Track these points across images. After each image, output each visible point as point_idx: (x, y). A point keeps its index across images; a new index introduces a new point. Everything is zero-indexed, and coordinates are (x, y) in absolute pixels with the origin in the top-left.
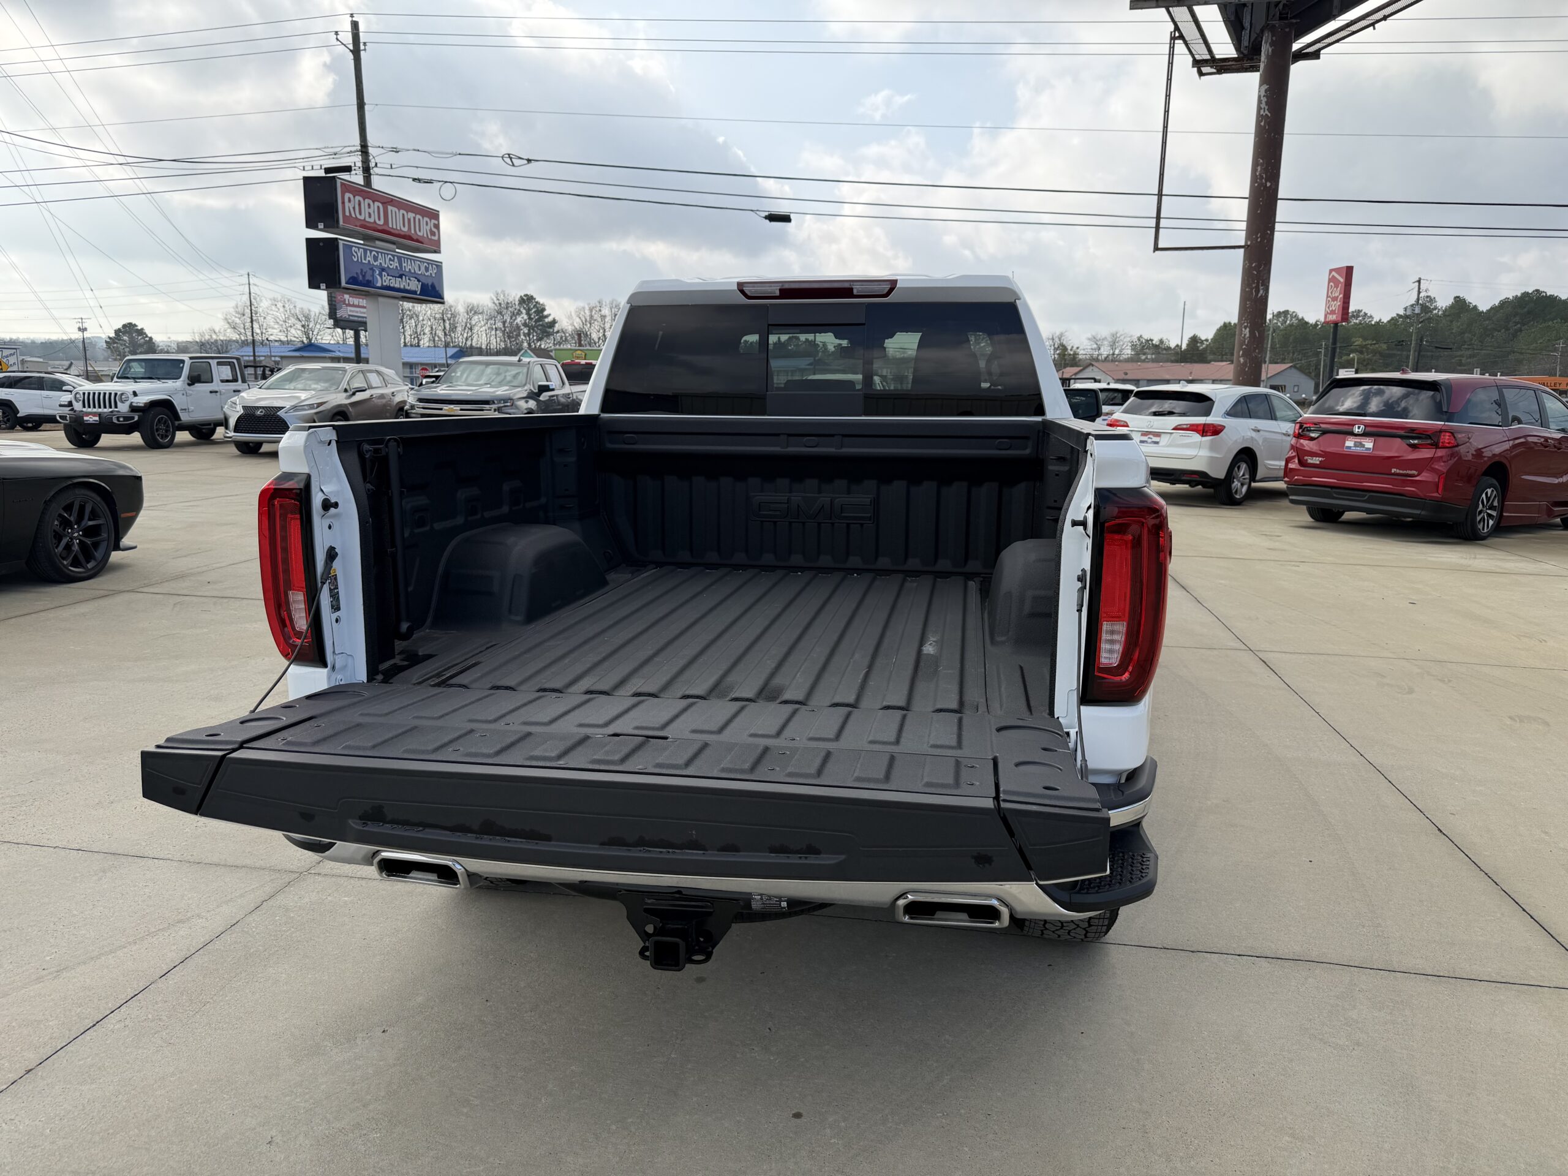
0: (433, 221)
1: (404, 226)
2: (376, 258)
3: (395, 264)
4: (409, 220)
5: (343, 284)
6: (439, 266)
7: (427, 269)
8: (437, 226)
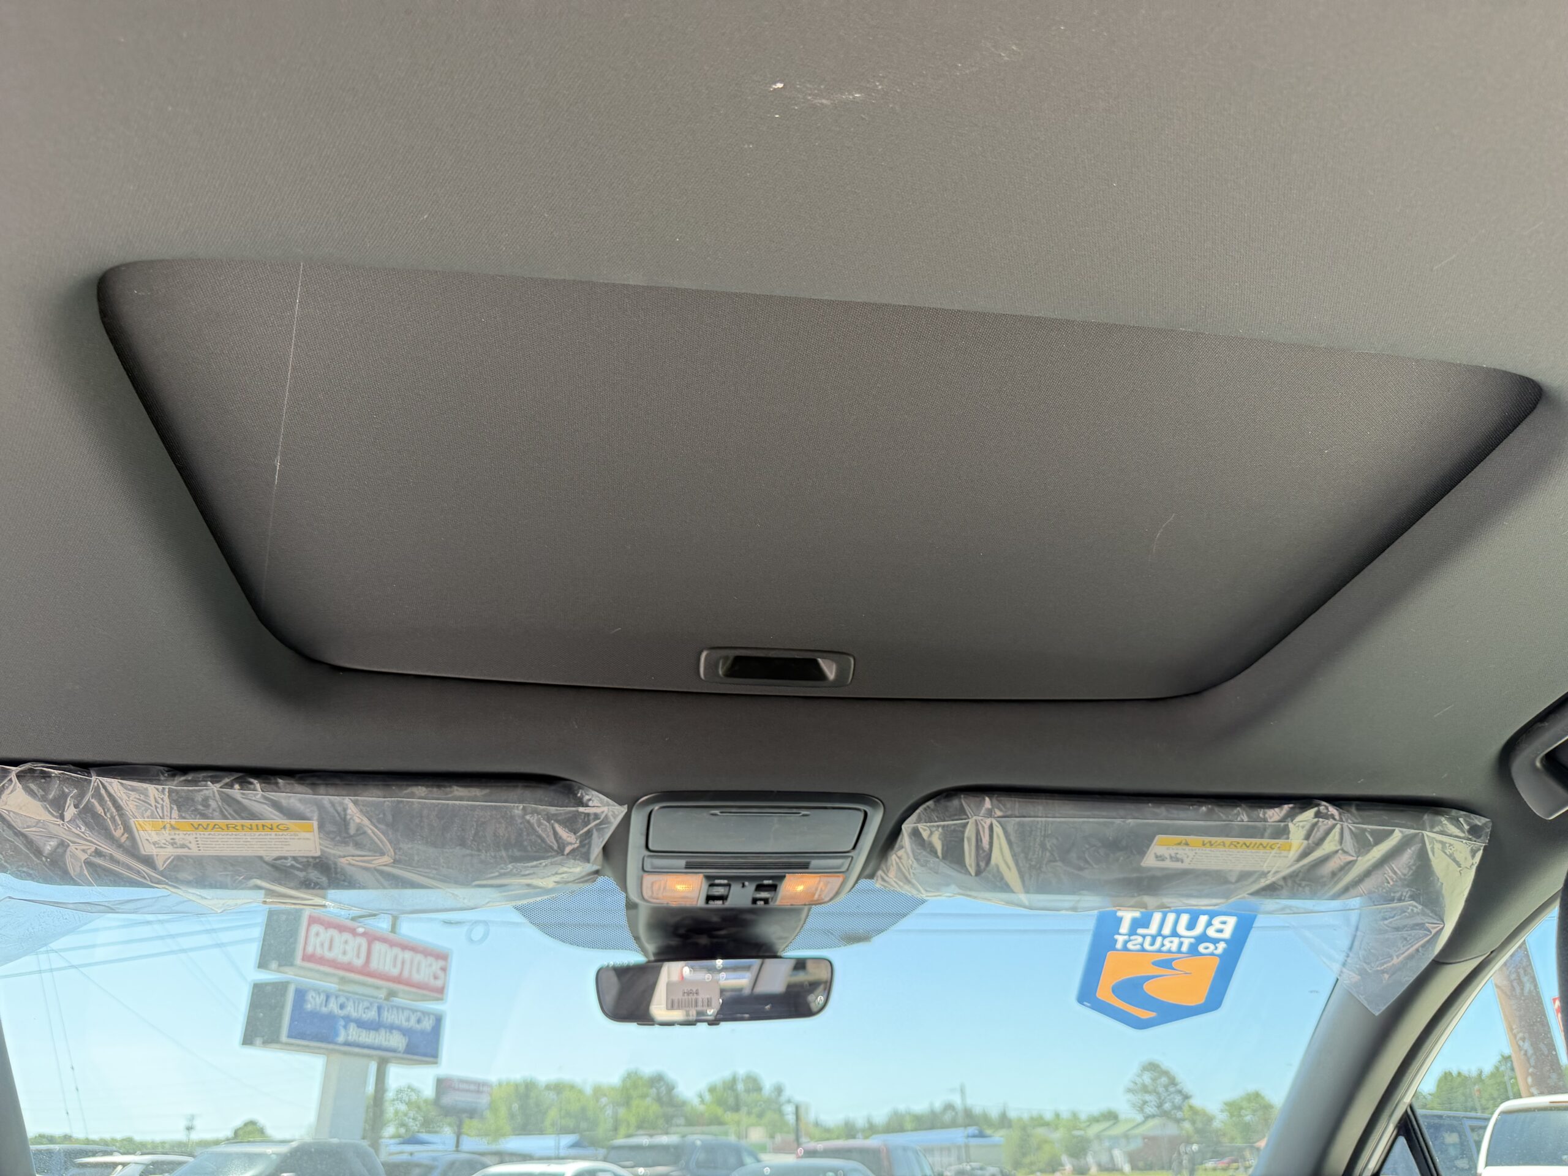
0: (441, 963)
1: (395, 966)
2: (342, 1007)
3: (372, 1014)
4: (403, 963)
5: (284, 1038)
6: (439, 1020)
7: (419, 1021)
8: (444, 969)
